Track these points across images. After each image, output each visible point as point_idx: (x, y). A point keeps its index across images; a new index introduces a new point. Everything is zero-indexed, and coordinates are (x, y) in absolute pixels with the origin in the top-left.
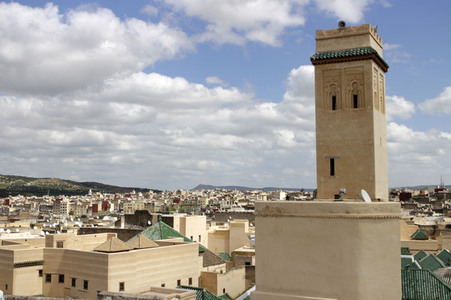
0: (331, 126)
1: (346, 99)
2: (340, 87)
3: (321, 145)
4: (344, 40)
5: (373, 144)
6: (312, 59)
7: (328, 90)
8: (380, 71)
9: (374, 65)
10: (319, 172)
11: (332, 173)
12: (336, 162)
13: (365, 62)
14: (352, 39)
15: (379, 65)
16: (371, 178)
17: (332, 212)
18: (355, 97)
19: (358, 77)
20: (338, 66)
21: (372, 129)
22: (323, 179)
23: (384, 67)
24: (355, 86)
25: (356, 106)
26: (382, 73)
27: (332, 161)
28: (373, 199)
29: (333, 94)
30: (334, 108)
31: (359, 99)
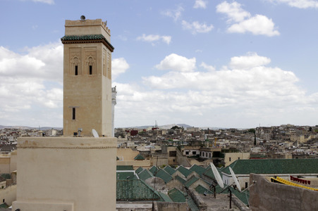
0: (73, 86)
1: (84, 68)
2: (80, 59)
3: (67, 99)
4: (84, 28)
5: (101, 99)
6: (62, 40)
7: (73, 61)
8: (108, 50)
9: (103, 46)
10: (65, 117)
11: (74, 118)
12: (76, 110)
13: (97, 44)
14: (89, 28)
15: (107, 47)
16: (99, 121)
17: (71, 144)
18: (91, 67)
19: (93, 54)
20: (79, 45)
21: (100, 91)
22: (67, 122)
23: (111, 48)
24: (91, 60)
25: (91, 73)
26: (110, 52)
27: (74, 109)
28: (100, 136)
29: (76, 64)
30: (76, 74)
31: (93, 68)
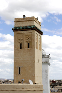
0: (19, 55)
1: (25, 45)
2: (23, 40)
4: (25, 22)
5: (34, 62)
6: (13, 29)
7: (19, 41)
8: (39, 34)
9: (36, 32)
10: (15, 73)
11: (19, 73)
12: (21, 69)
13: (32, 31)
14: (28, 22)
15: (38, 32)
16: (34, 75)
17: (17, 89)
18: (29, 44)
19: (30, 36)
20: (22, 32)
21: (34, 57)
22: (16, 75)
23: (41, 33)
24: (29, 40)
25: (29, 48)
26: (40, 35)
27: (20, 68)
29: (21, 43)
30: (21, 48)
31: (30, 44)
